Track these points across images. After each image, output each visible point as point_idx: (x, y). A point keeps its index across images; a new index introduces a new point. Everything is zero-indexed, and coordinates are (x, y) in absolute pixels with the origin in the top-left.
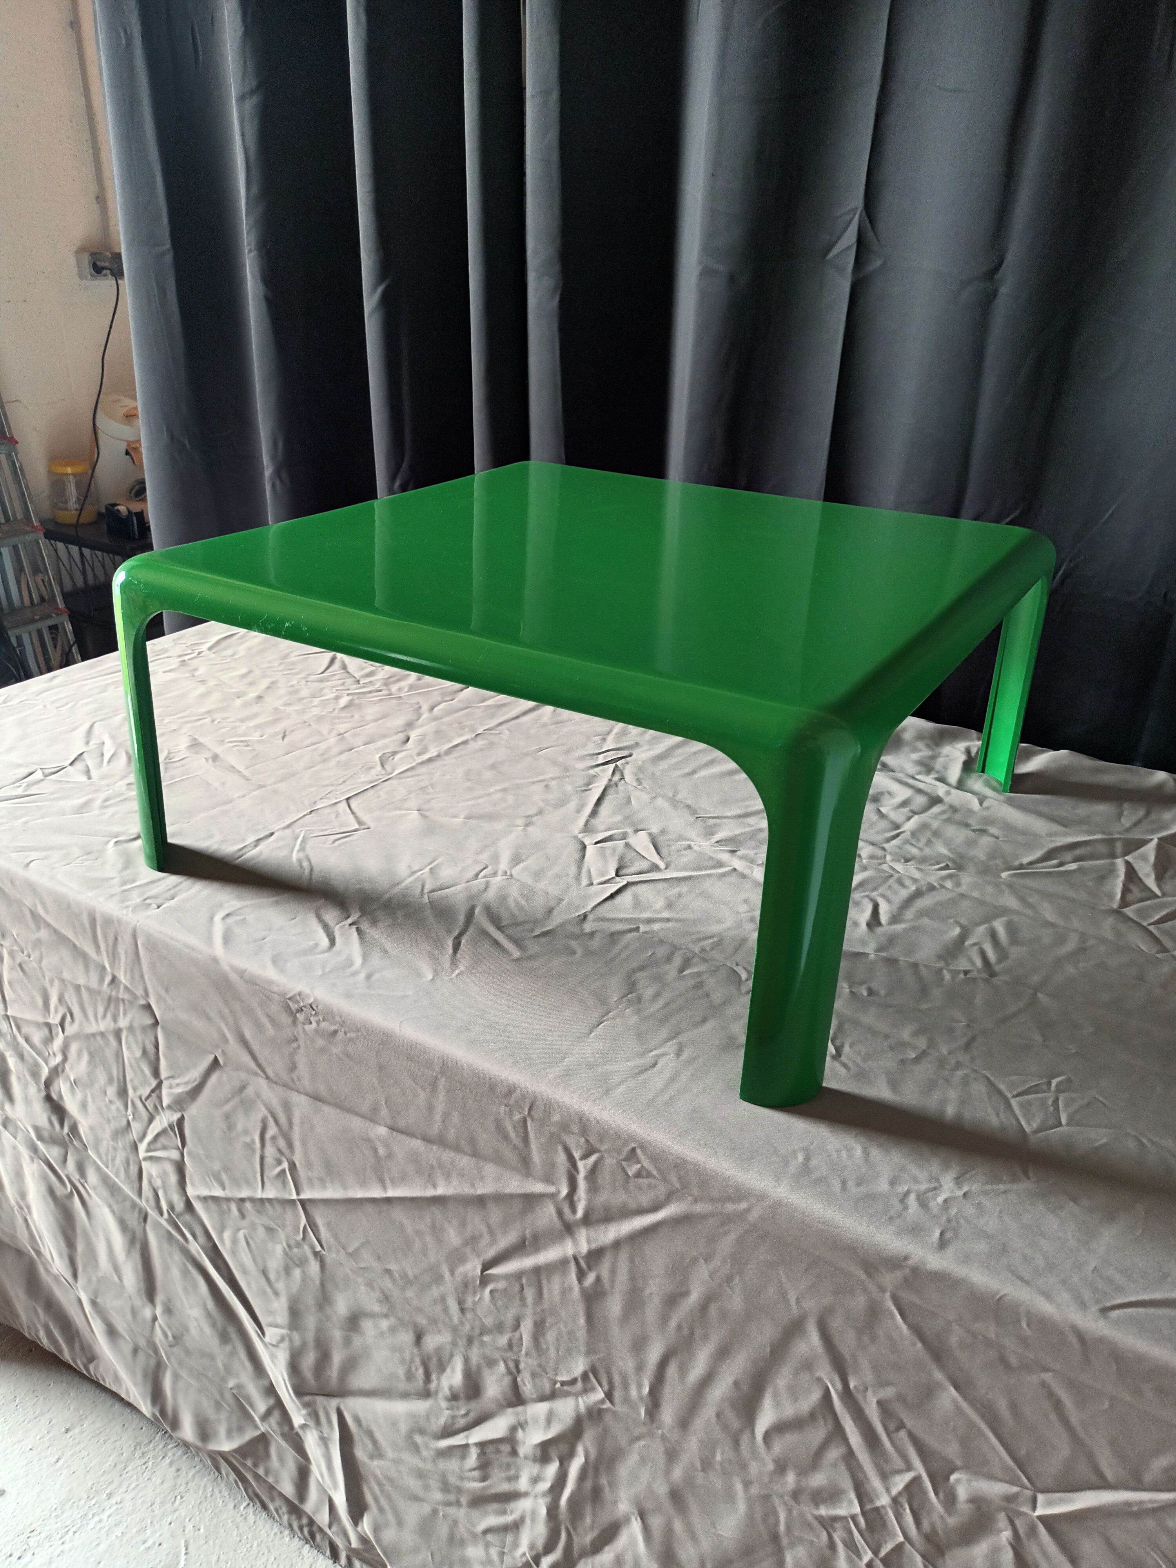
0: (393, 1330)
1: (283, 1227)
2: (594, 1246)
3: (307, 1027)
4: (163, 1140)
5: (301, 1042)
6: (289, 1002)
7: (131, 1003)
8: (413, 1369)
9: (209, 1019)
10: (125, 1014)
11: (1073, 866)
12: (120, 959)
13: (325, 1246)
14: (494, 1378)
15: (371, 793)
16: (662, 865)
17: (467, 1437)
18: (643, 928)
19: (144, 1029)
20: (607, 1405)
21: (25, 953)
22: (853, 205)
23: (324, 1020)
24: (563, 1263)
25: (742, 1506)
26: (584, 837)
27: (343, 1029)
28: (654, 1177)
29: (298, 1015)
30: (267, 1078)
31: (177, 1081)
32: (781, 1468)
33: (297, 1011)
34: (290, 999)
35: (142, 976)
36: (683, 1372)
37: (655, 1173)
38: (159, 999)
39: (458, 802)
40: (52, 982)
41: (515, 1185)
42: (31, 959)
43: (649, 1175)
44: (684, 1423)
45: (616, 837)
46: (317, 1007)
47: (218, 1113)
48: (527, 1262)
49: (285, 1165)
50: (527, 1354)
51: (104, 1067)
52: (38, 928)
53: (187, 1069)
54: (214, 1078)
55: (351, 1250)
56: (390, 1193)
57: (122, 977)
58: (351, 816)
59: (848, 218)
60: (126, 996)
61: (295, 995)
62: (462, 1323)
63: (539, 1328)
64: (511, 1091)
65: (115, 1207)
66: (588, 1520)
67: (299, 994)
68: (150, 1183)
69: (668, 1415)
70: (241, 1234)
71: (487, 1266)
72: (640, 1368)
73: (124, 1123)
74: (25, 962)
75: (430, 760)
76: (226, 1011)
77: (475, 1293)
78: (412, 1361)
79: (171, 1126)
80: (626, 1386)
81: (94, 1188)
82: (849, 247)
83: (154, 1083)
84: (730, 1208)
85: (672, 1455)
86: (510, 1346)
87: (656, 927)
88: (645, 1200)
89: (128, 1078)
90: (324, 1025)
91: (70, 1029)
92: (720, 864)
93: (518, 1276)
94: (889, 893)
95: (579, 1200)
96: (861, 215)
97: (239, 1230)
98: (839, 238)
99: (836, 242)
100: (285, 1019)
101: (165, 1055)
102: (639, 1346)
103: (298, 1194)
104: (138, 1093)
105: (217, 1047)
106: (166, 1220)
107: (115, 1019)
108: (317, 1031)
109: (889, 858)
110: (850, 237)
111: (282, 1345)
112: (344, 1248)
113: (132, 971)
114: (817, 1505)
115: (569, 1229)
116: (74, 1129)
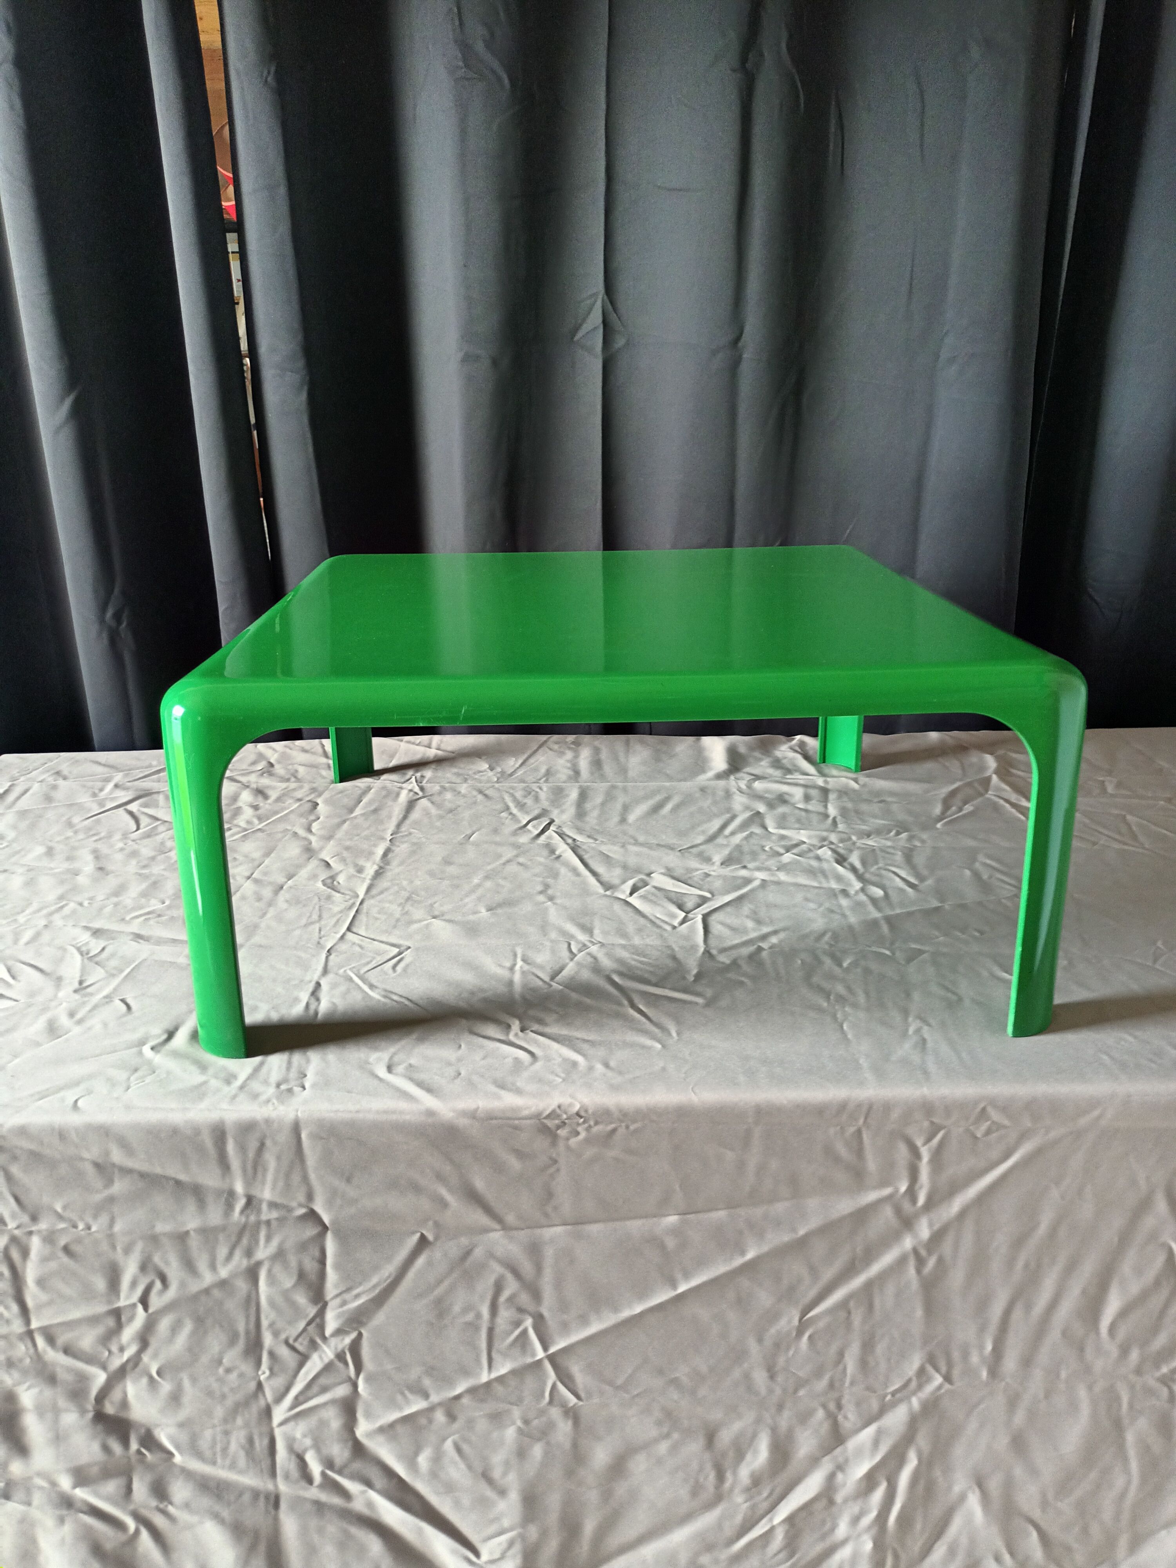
0: (674, 1449)
1: (519, 1402)
2: (936, 1227)
3: (573, 1141)
4: (323, 1381)
5: (562, 1162)
6: (545, 1121)
7: (281, 1220)
8: (701, 1480)
9: (417, 1189)
10: (268, 1239)
11: (968, 808)
12: (265, 1170)
13: (583, 1395)
14: (807, 1433)
15: (362, 917)
16: (708, 895)
17: (771, 1520)
18: (765, 945)
19: (303, 1247)
20: (947, 1386)
21: (81, 1226)
22: (595, 291)
23: (596, 1123)
24: (902, 1261)
25: (1085, 1410)
26: (613, 893)
27: (623, 1125)
28: (1005, 1127)
29: (559, 1132)
30: (505, 1227)
31: (355, 1292)
32: (1125, 1351)
33: (558, 1127)
34: (548, 1117)
35: (305, 1178)
36: (1028, 1307)
37: (1006, 1122)
38: (333, 1195)
39: (461, 900)
40: (127, 1251)
41: (845, 1206)
42: (94, 1229)
43: (1000, 1127)
44: (1027, 1362)
45: (640, 885)
46: (586, 1111)
47: (420, 1306)
48: (857, 1282)
49: (529, 1322)
50: (852, 1383)
51: (221, 1326)
52: (110, 1182)
53: (376, 1268)
54: (421, 1261)
55: (619, 1382)
56: (682, 1288)
57: (267, 1194)
58: (376, 942)
59: (588, 302)
60: (274, 1215)
61: (553, 1111)
62: (771, 1391)
63: (868, 1346)
64: (843, 1106)
65: (225, 1514)
66: (918, 1526)
67: (559, 1107)
68: (291, 1449)
69: (1010, 1364)
70: (449, 1445)
71: (804, 1313)
72: (982, 1329)
73: (253, 1385)
74: (79, 1240)
75: (378, 874)
76: (448, 1168)
77: (788, 1348)
78: (701, 1469)
79: (340, 1357)
80: (966, 1355)
81: (187, 1506)
82: (595, 328)
83: (312, 1311)
84: (1083, 1121)
85: (1012, 1403)
86: (831, 1385)
87: (774, 940)
88: (995, 1155)
89: (265, 1323)
90: (595, 1129)
91: (156, 1302)
92: (748, 881)
93: (844, 1304)
94: (889, 862)
95: (921, 1188)
96: (603, 300)
97: (444, 1440)
98: (584, 320)
99: (581, 325)
100: (541, 1143)
101: (337, 1267)
102: (983, 1305)
103: (545, 1348)
104: (283, 1336)
105: (426, 1220)
106: (321, 1486)
107: (249, 1253)
108: (587, 1141)
109: (854, 838)
110: (595, 318)
111: (510, 1553)
112: (611, 1383)
113: (288, 1176)
114: (1158, 1367)
115: (907, 1223)
116: (149, 1441)
